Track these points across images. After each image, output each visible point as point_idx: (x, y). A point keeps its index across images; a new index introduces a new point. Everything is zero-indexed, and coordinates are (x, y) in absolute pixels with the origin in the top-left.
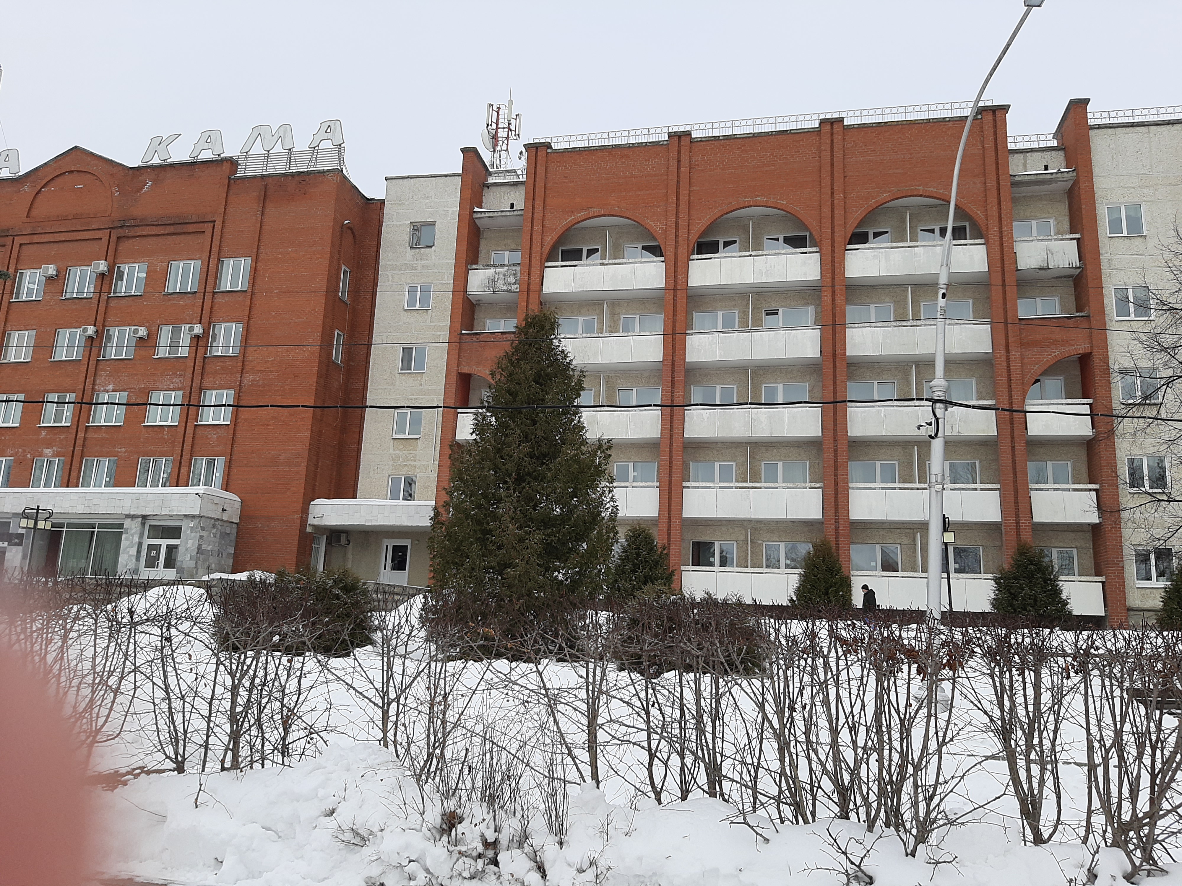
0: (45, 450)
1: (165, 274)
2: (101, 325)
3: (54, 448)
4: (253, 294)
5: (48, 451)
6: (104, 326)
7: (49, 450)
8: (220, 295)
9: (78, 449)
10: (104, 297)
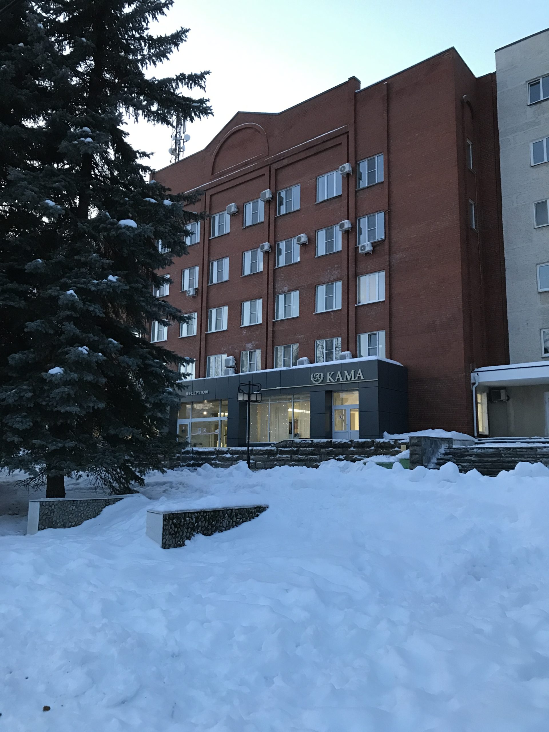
0: (247, 344)
1: (315, 188)
2: (273, 241)
3: (253, 342)
4: (389, 183)
5: (249, 346)
6: (275, 242)
7: (249, 344)
8: (361, 192)
9: (270, 340)
10: (272, 219)
